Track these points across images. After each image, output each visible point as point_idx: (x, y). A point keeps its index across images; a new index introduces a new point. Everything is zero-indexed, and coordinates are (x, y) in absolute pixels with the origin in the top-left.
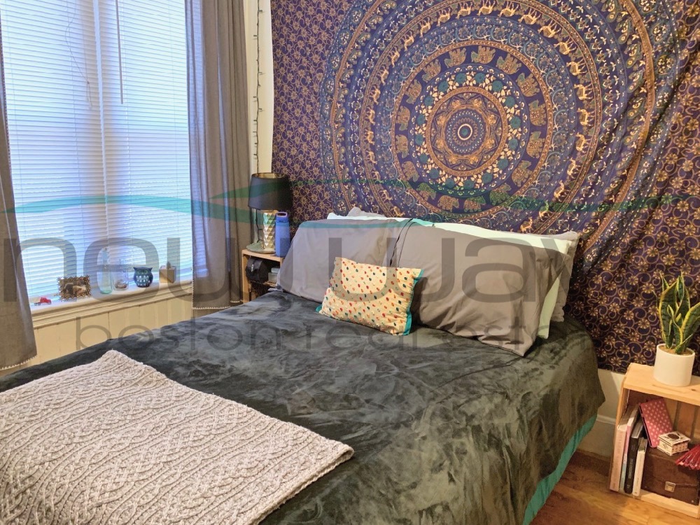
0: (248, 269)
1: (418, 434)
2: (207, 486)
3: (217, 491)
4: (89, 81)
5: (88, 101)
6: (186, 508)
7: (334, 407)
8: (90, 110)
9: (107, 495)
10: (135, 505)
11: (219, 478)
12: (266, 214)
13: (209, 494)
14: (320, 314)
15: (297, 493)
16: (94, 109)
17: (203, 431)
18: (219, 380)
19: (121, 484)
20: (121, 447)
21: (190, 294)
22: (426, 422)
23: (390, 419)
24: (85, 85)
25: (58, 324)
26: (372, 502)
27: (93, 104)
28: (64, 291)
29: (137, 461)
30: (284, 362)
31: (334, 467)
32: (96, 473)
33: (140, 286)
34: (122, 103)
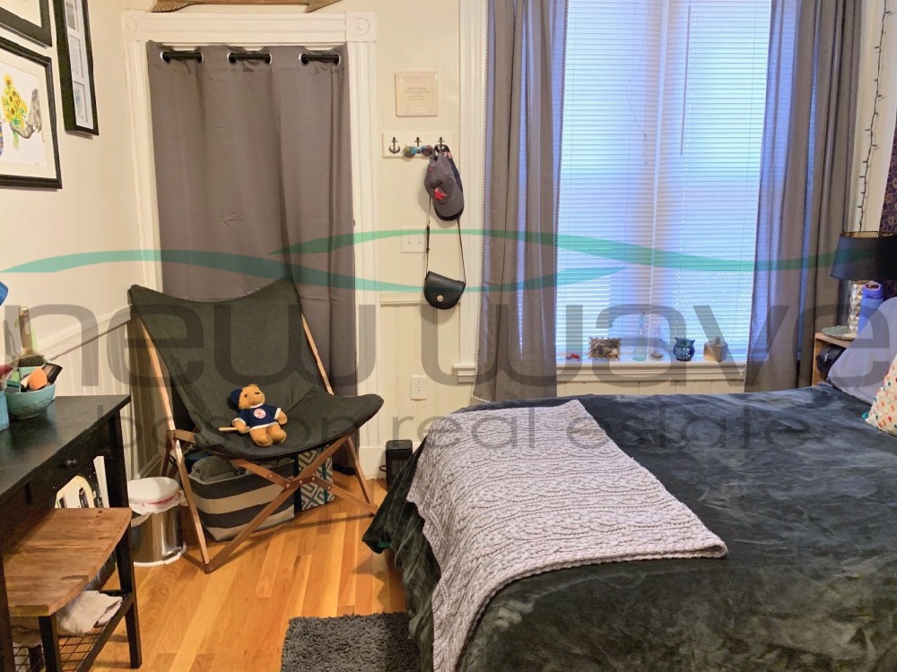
0: (820, 358)
1: (844, 571)
2: (552, 522)
3: (558, 530)
4: (647, 133)
5: (643, 155)
6: (524, 531)
7: (761, 511)
8: (646, 164)
9: (483, 502)
10: (494, 515)
11: (569, 521)
12: (855, 286)
13: (549, 529)
14: (866, 423)
15: (627, 559)
16: (649, 163)
17: (594, 484)
18: (660, 452)
19: (496, 499)
20: (518, 472)
21: (742, 380)
22: (877, 565)
23: (820, 545)
24: (642, 137)
25: (584, 382)
26: (706, 603)
27: (649, 158)
28: (594, 351)
29: (520, 487)
30: (752, 457)
31: (691, 556)
32: (488, 484)
33: (678, 359)
34: (682, 153)
